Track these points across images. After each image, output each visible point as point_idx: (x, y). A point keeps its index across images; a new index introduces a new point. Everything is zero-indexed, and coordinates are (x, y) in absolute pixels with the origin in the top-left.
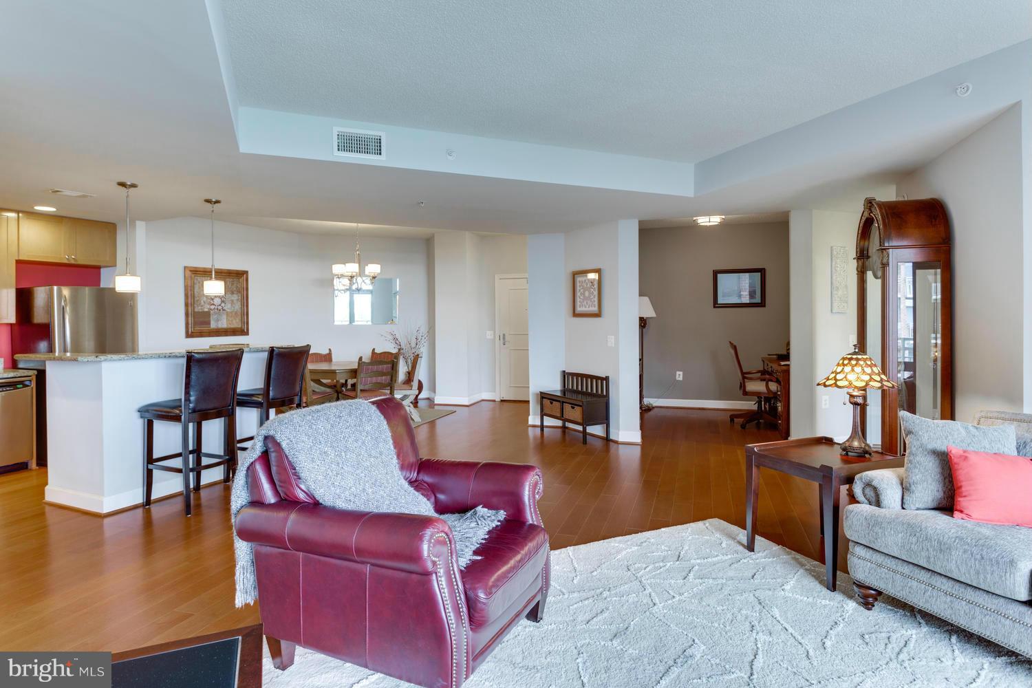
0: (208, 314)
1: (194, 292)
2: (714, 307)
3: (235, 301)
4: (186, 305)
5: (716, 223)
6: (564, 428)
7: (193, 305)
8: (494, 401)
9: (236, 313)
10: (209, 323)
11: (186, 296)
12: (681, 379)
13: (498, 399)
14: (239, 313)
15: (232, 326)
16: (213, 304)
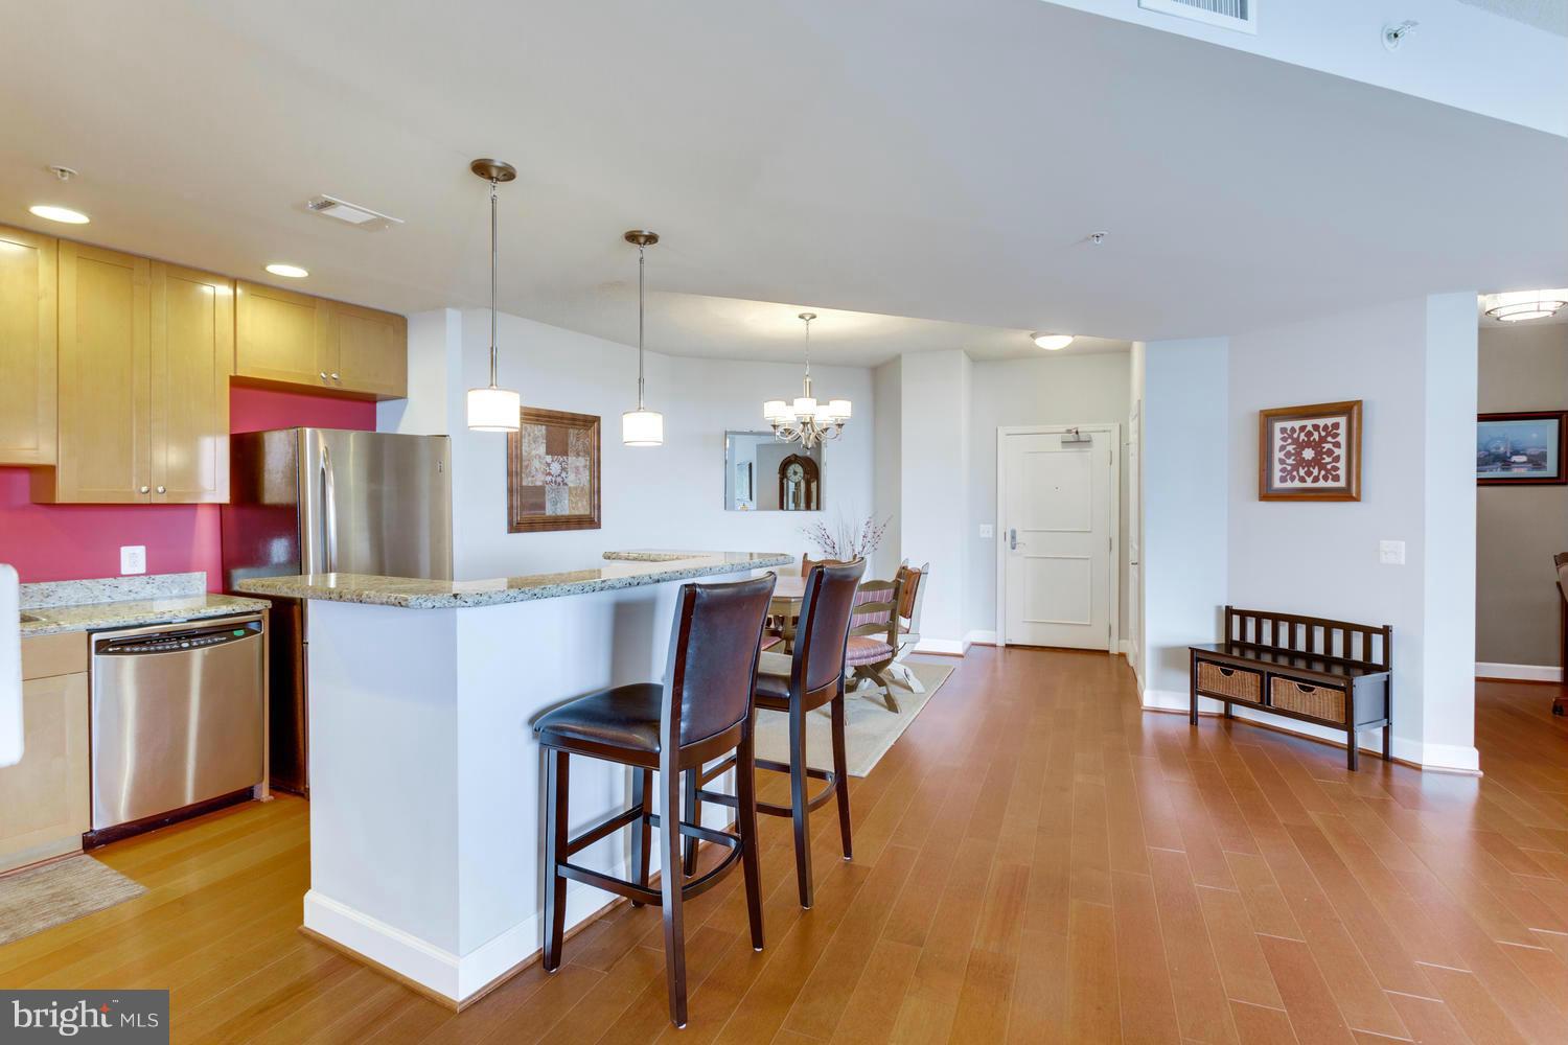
0: (540, 491)
1: (521, 450)
3: (581, 469)
4: (510, 474)
6: (1227, 717)
7: (519, 474)
8: (994, 646)
9: (583, 489)
10: (543, 507)
11: (510, 458)
13: (1001, 643)
14: (587, 491)
15: (577, 513)
16: (549, 474)
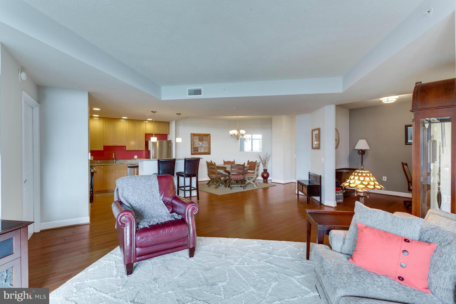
2: (406, 144)
3: (206, 144)
5: (394, 101)
7: (193, 145)
9: (206, 147)
11: (191, 142)
12: (386, 180)
16: (199, 145)
